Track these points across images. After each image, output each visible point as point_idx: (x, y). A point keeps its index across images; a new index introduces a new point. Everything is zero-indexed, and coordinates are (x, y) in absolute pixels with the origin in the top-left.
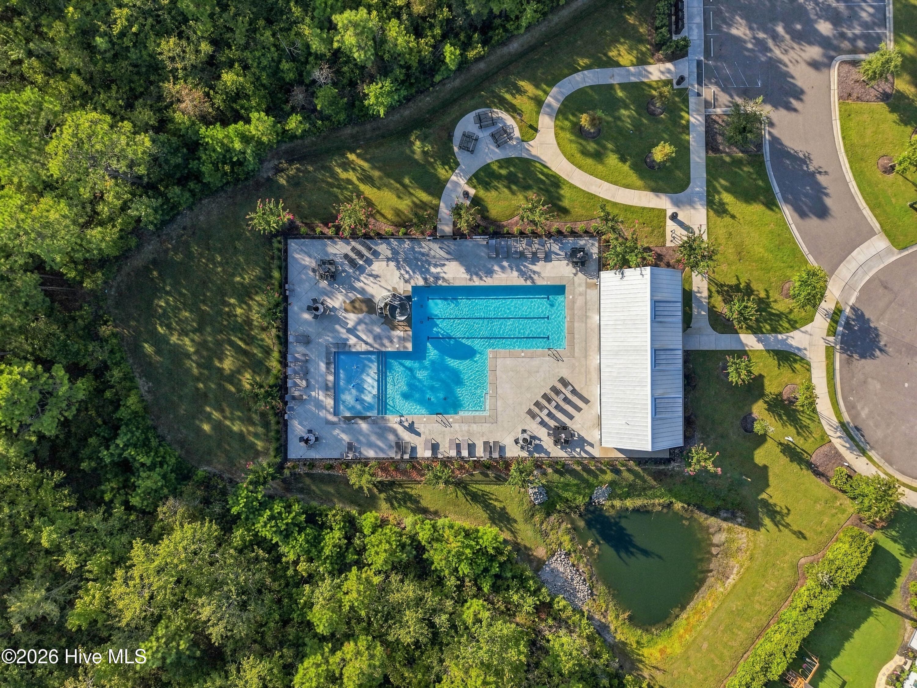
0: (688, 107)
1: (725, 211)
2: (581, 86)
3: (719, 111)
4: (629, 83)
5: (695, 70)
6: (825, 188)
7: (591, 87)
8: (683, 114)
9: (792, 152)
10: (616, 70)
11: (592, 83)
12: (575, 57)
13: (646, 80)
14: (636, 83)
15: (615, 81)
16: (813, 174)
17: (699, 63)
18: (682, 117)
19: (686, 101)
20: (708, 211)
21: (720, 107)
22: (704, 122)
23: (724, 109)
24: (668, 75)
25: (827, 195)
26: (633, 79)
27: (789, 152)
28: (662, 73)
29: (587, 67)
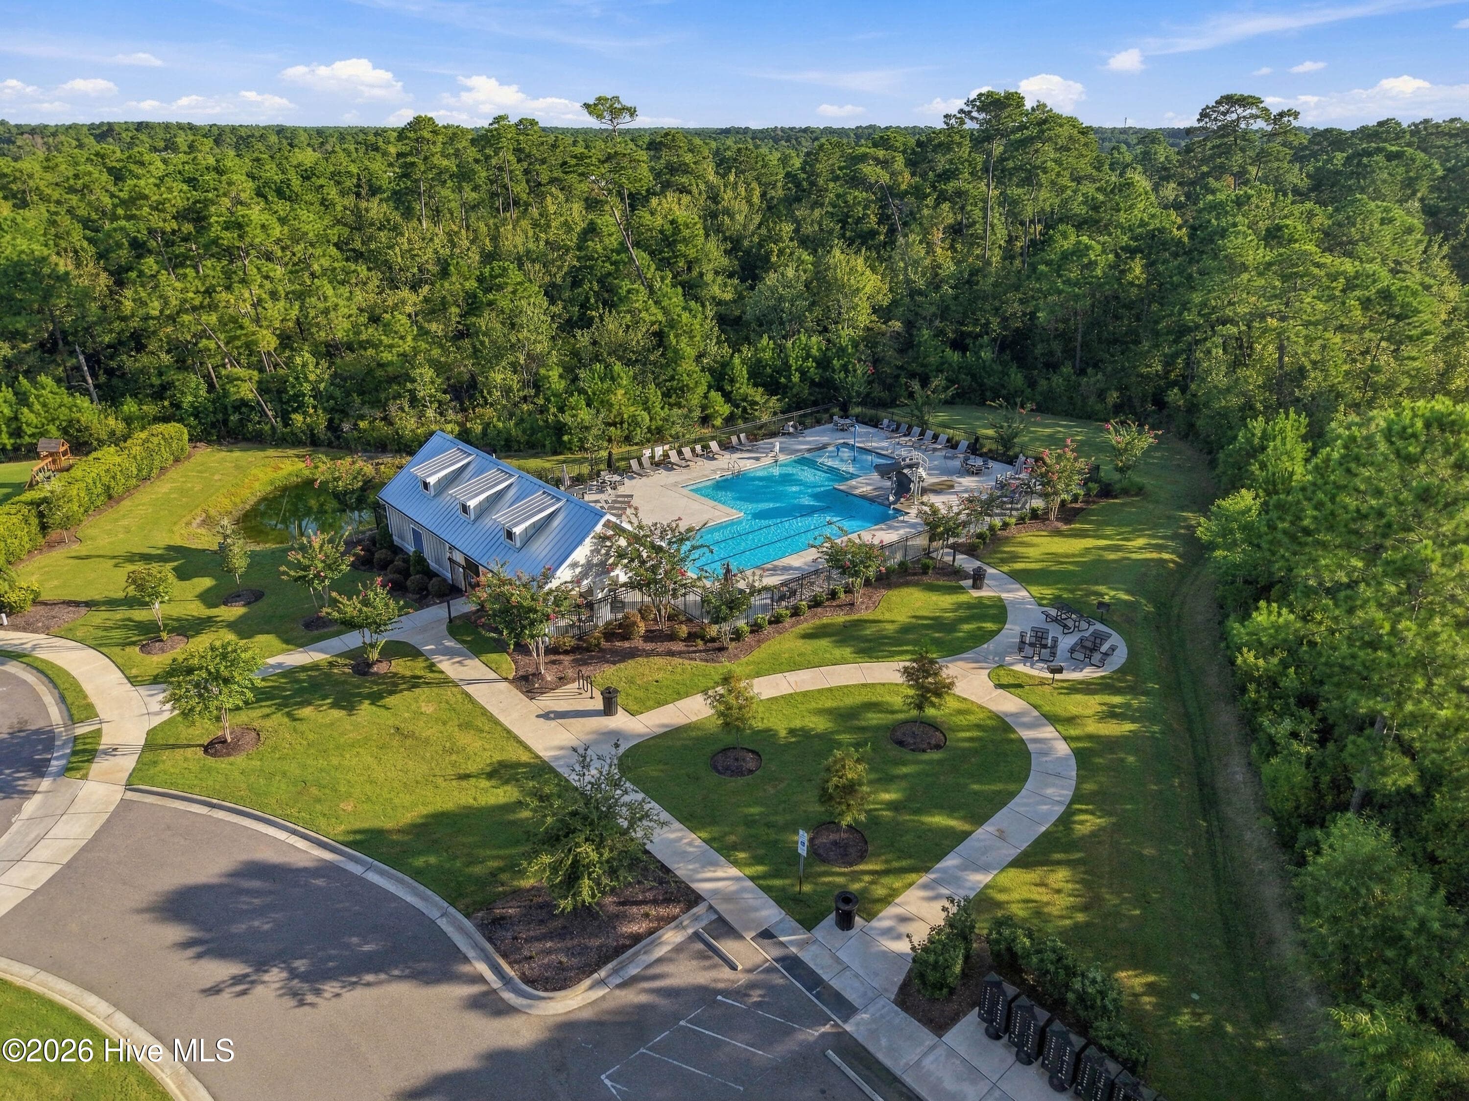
0: (767, 890)
1: (490, 776)
2: (1029, 785)
3: (671, 937)
4: (952, 848)
5: (835, 984)
6: (199, 956)
7: (1012, 795)
8: (760, 869)
9: (370, 978)
10: (1013, 853)
11: (1017, 799)
12: (1113, 820)
13: (925, 878)
14: (939, 858)
15: (984, 833)
16: (262, 965)
17: (845, 1009)
18: (757, 860)
19: (783, 899)
20: (538, 757)
21: (678, 949)
22: (695, 886)
23: (660, 952)
24: (886, 924)
25: (186, 945)
26: (950, 862)
27: (377, 971)
28: (904, 919)
29: (1066, 820)
